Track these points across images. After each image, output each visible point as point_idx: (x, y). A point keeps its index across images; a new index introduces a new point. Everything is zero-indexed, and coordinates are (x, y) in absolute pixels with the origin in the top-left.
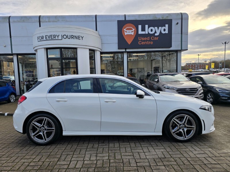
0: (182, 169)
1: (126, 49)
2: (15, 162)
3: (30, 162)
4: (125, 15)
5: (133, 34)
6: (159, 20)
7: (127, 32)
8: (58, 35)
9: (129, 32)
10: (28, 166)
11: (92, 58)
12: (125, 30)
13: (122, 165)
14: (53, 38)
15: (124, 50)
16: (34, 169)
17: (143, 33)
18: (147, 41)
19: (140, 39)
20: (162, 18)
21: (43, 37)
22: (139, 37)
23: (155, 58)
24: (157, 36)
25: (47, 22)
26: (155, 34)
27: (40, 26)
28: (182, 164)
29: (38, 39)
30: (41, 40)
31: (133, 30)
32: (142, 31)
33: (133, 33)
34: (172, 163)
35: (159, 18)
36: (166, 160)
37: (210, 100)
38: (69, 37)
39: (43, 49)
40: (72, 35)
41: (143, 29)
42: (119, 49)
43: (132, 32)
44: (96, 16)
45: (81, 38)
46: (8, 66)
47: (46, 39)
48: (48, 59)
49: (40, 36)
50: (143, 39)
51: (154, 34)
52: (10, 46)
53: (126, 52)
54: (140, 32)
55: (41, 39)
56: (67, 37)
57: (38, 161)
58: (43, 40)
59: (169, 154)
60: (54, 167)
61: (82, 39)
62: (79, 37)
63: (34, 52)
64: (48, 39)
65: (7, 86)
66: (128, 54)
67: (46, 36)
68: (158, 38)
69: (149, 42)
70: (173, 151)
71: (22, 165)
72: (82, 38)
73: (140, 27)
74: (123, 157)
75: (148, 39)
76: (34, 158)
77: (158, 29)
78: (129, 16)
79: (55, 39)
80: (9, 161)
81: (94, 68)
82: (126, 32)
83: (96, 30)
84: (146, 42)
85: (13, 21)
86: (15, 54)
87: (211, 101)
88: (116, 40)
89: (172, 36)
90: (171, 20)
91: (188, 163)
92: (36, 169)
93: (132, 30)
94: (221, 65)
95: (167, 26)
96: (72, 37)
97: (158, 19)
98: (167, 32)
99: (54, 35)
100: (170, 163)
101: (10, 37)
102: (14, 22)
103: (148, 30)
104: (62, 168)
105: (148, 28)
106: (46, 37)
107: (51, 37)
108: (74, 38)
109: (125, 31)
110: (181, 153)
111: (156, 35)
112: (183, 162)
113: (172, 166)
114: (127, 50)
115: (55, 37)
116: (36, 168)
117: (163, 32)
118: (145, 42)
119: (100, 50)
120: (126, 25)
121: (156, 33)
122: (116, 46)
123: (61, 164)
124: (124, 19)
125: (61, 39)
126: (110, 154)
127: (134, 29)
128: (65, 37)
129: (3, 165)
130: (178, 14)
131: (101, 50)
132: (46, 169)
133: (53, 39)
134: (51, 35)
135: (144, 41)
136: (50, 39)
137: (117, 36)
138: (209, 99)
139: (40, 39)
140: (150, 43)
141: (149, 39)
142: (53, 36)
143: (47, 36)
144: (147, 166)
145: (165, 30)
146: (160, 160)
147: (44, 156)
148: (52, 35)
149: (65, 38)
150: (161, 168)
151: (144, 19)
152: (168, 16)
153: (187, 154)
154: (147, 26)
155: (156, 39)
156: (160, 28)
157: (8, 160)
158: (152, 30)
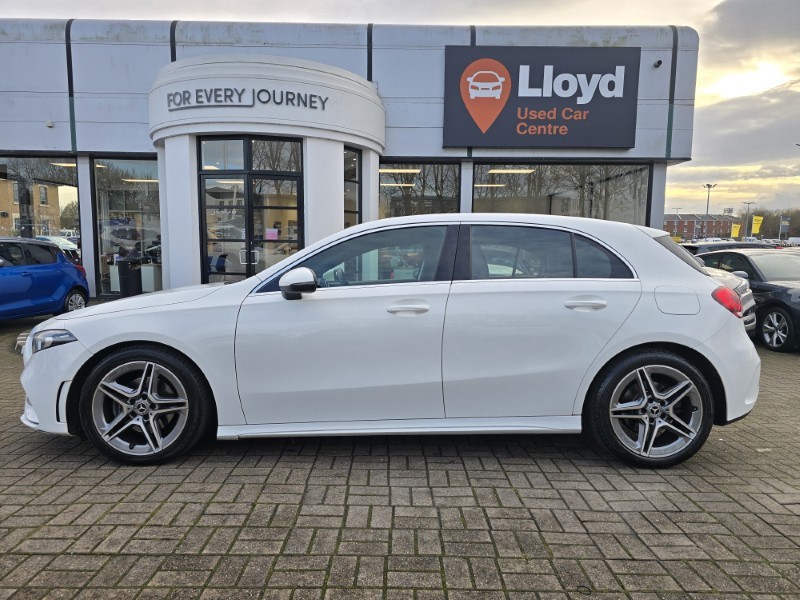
0: (754, 550)
1: (470, 149)
2: (155, 501)
3: (208, 504)
4: (473, 30)
5: (498, 97)
6: (594, 50)
7: (477, 88)
8: (240, 92)
9: (484, 89)
10: (203, 514)
11: (353, 176)
12: (470, 79)
13: (533, 527)
14: (222, 99)
15: (464, 154)
16: (228, 524)
17: (536, 93)
18: (546, 122)
19: (523, 115)
20: (605, 42)
21: (187, 95)
22: (519, 109)
23: (556, 192)
24: (583, 107)
25: (197, 44)
26: (579, 99)
27: (174, 58)
28: (748, 532)
29: (169, 101)
30: (179, 104)
31: (500, 84)
32: (531, 86)
33: (497, 94)
34: (714, 528)
35: (590, 41)
36: (685, 517)
37: (775, 337)
38: (278, 100)
39: (187, 138)
40: (288, 93)
41: (536, 81)
42: (445, 147)
43: (494, 88)
44: (370, 28)
45: (318, 104)
46: (43, 203)
47: (197, 102)
48: (202, 175)
49: (177, 93)
50: (534, 115)
51: (573, 98)
52: (68, 125)
53: (469, 159)
54: (525, 90)
55: (181, 101)
56: (272, 97)
57: (234, 502)
58: (187, 105)
59: (690, 499)
60: (295, 523)
61: (323, 108)
62: (313, 99)
63: (151, 149)
64: (206, 103)
65: (59, 261)
66: (476, 166)
67: (197, 91)
68: (585, 113)
69: (555, 128)
70: (700, 492)
71: (180, 511)
72: (323, 103)
73: (524, 71)
74: (528, 502)
75: (551, 115)
76: (215, 489)
77: (589, 81)
78: (487, 30)
79: (229, 103)
80: (130, 497)
81: (356, 212)
82: (474, 87)
83: (370, 78)
84: (544, 127)
85: (81, 39)
86: (84, 154)
87: (778, 339)
88: (436, 114)
89: (638, 106)
90: (638, 50)
91: (769, 532)
92: (233, 524)
93: (497, 81)
94: (786, 223)
95: (620, 70)
96: (289, 99)
97: (588, 45)
98: (618, 92)
99: (226, 90)
100: (705, 528)
101: (67, 95)
102: (85, 40)
103: (553, 84)
104: (323, 526)
105: (554, 78)
106: (198, 97)
107: (217, 96)
108: (295, 102)
109: (472, 83)
110: (730, 497)
111: (580, 101)
112: (750, 528)
113: (715, 538)
114: (476, 154)
115: (230, 97)
116: (232, 522)
117: (606, 93)
118: (540, 127)
119: (380, 151)
120: (473, 64)
121: (581, 95)
122: (438, 137)
123: (315, 513)
124: (469, 44)
125: (251, 103)
126: (478, 491)
127: (502, 80)
128: (264, 97)
129: (116, 509)
130: (661, 30)
131: (383, 149)
132: (269, 526)
133: (224, 103)
134: (216, 90)
135: (537, 122)
136: (213, 103)
137: (443, 101)
138: (771, 334)
139: (178, 99)
140: (558, 130)
141: (554, 118)
142: (222, 93)
143: (203, 94)
144: (626, 535)
145: (611, 86)
146: (664, 519)
147: (246, 486)
148: (220, 90)
149: (264, 103)
150: (677, 543)
151: (542, 42)
152: (625, 38)
153: (757, 504)
154: (549, 70)
155: (578, 116)
156: (596, 77)
157: (127, 494)
158: (565, 85)
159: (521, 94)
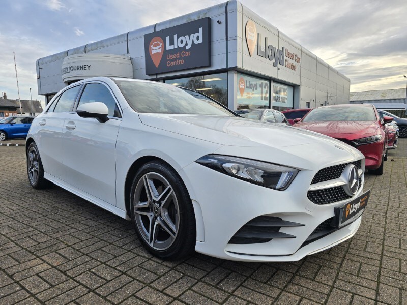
4: (154, 26)
5: (160, 52)
9: (156, 50)
12: (152, 46)
17: (172, 47)
18: (176, 59)
19: (168, 58)
22: (167, 55)
24: (188, 50)
31: (160, 46)
32: (170, 45)
33: (160, 51)
35: (193, 19)
38: (75, 69)
40: (77, 66)
42: (146, 75)
43: (159, 48)
44: (128, 33)
45: (87, 68)
50: (172, 57)
51: (185, 47)
54: (169, 47)
61: (89, 69)
68: (189, 52)
69: (179, 61)
72: (89, 67)
73: (168, 38)
75: (178, 56)
77: (190, 38)
82: (153, 50)
83: (128, 53)
84: (176, 62)
95: (201, 30)
98: (201, 40)
103: (177, 42)
105: (178, 39)
107: (64, 70)
108: (80, 68)
109: (152, 48)
111: (187, 48)
117: (196, 42)
118: (174, 62)
120: (152, 40)
121: (187, 45)
124: (153, 31)
125: (69, 71)
127: (161, 44)
128: (72, 68)
130: (221, 5)
135: (173, 60)
137: (144, 58)
145: (198, 38)
152: (206, 14)
154: (175, 36)
156: (192, 35)
158: (182, 42)
159: (167, 49)
